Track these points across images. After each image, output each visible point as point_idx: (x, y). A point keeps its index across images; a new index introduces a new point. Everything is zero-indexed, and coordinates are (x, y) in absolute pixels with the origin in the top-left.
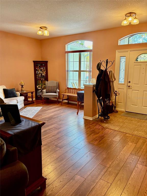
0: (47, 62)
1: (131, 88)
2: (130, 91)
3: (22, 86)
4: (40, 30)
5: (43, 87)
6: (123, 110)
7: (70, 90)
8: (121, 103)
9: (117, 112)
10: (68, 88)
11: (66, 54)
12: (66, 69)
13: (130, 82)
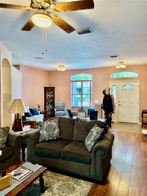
0: (54, 88)
1: (121, 106)
2: (120, 107)
3: (39, 106)
4: (59, 67)
5: (50, 107)
6: (116, 121)
7: (74, 109)
8: (115, 116)
9: (113, 122)
10: (72, 107)
11: (71, 82)
12: (71, 93)
13: (120, 102)
